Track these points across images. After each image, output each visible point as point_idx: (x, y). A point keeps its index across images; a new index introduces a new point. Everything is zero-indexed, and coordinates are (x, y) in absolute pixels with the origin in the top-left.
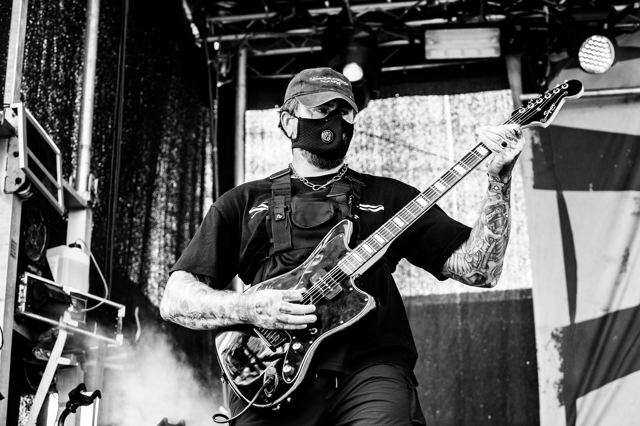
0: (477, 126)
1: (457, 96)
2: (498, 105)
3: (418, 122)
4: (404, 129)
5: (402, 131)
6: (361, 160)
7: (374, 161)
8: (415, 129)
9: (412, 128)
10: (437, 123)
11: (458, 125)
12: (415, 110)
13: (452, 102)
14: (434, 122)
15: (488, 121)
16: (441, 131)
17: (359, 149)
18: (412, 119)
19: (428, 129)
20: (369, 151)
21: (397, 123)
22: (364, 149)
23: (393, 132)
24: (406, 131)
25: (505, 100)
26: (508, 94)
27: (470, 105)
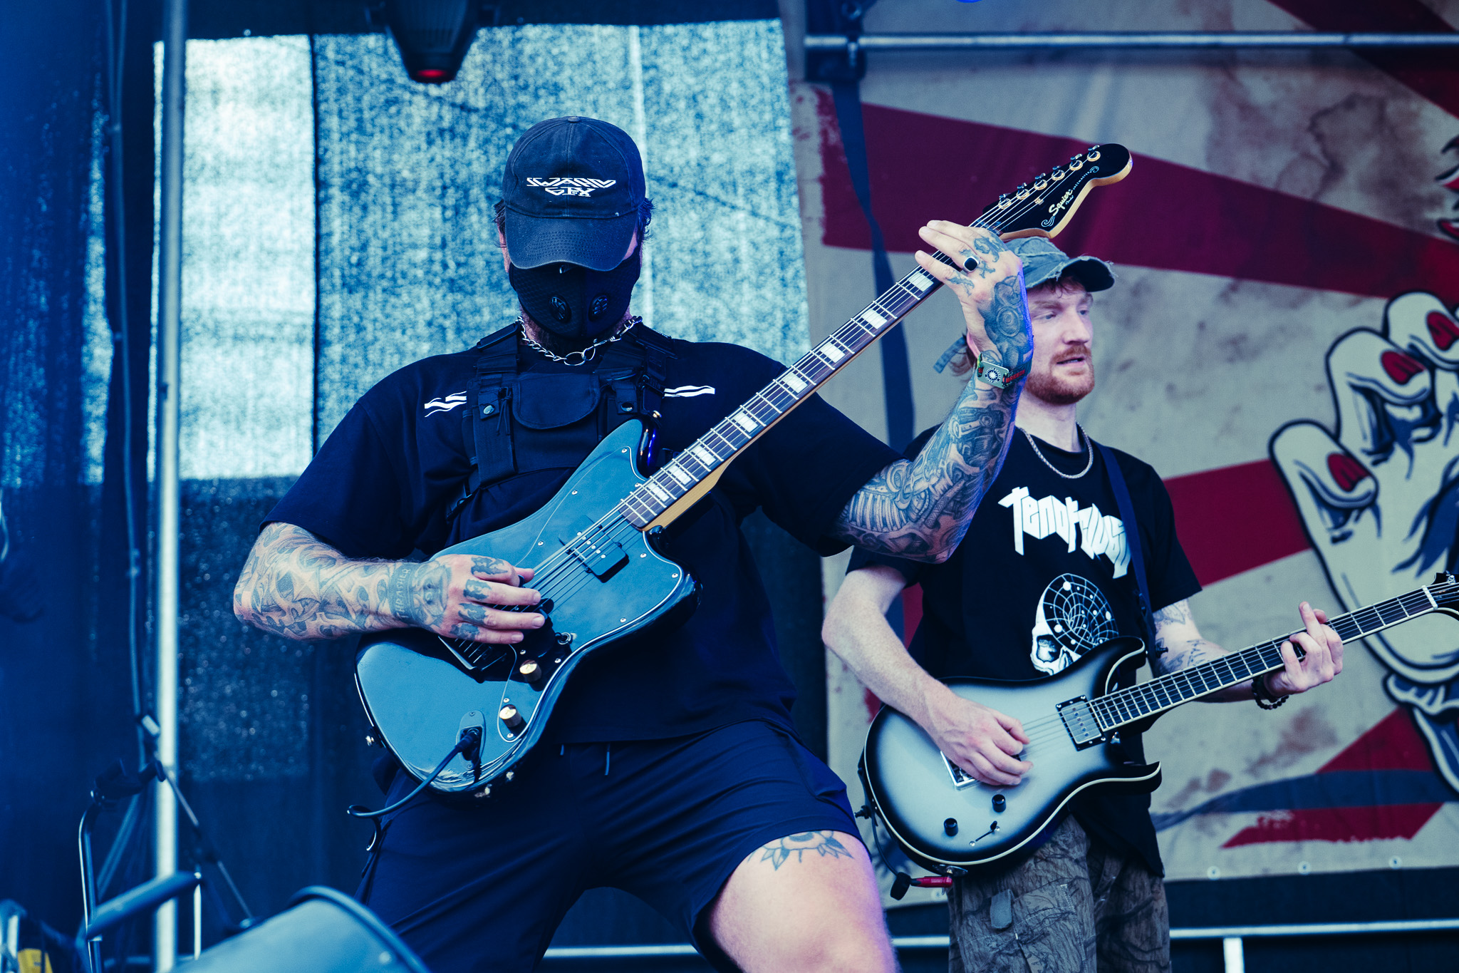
0: (700, 98)
1: (657, 28)
2: (746, 53)
3: (569, 81)
4: (537, 97)
5: (533, 100)
6: (438, 159)
7: (469, 164)
8: (562, 96)
9: (556, 94)
10: (611, 85)
11: (659, 92)
12: (563, 53)
13: (646, 40)
14: (605, 83)
15: (726, 86)
16: (620, 103)
17: (434, 135)
18: (554, 74)
19: (591, 97)
20: (458, 141)
21: (521, 82)
22: (447, 136)
23: (512, 102)
24: (542, 101)
25: (764, 43)
26: (771, 30)
27: (685, 49)
